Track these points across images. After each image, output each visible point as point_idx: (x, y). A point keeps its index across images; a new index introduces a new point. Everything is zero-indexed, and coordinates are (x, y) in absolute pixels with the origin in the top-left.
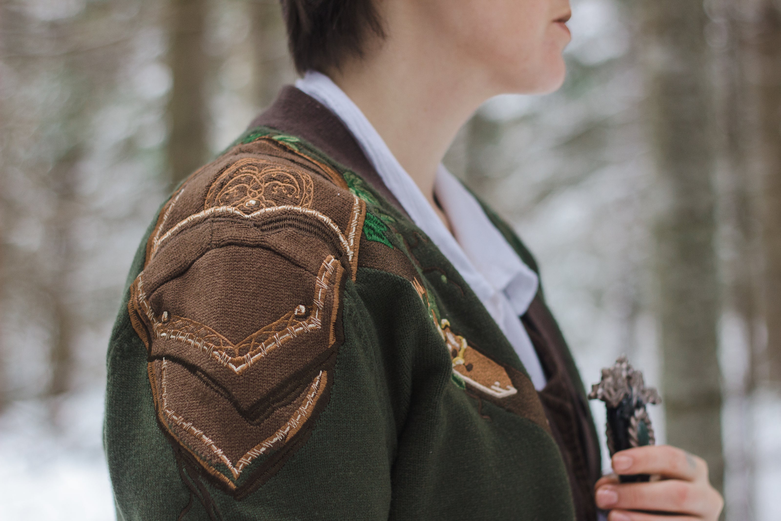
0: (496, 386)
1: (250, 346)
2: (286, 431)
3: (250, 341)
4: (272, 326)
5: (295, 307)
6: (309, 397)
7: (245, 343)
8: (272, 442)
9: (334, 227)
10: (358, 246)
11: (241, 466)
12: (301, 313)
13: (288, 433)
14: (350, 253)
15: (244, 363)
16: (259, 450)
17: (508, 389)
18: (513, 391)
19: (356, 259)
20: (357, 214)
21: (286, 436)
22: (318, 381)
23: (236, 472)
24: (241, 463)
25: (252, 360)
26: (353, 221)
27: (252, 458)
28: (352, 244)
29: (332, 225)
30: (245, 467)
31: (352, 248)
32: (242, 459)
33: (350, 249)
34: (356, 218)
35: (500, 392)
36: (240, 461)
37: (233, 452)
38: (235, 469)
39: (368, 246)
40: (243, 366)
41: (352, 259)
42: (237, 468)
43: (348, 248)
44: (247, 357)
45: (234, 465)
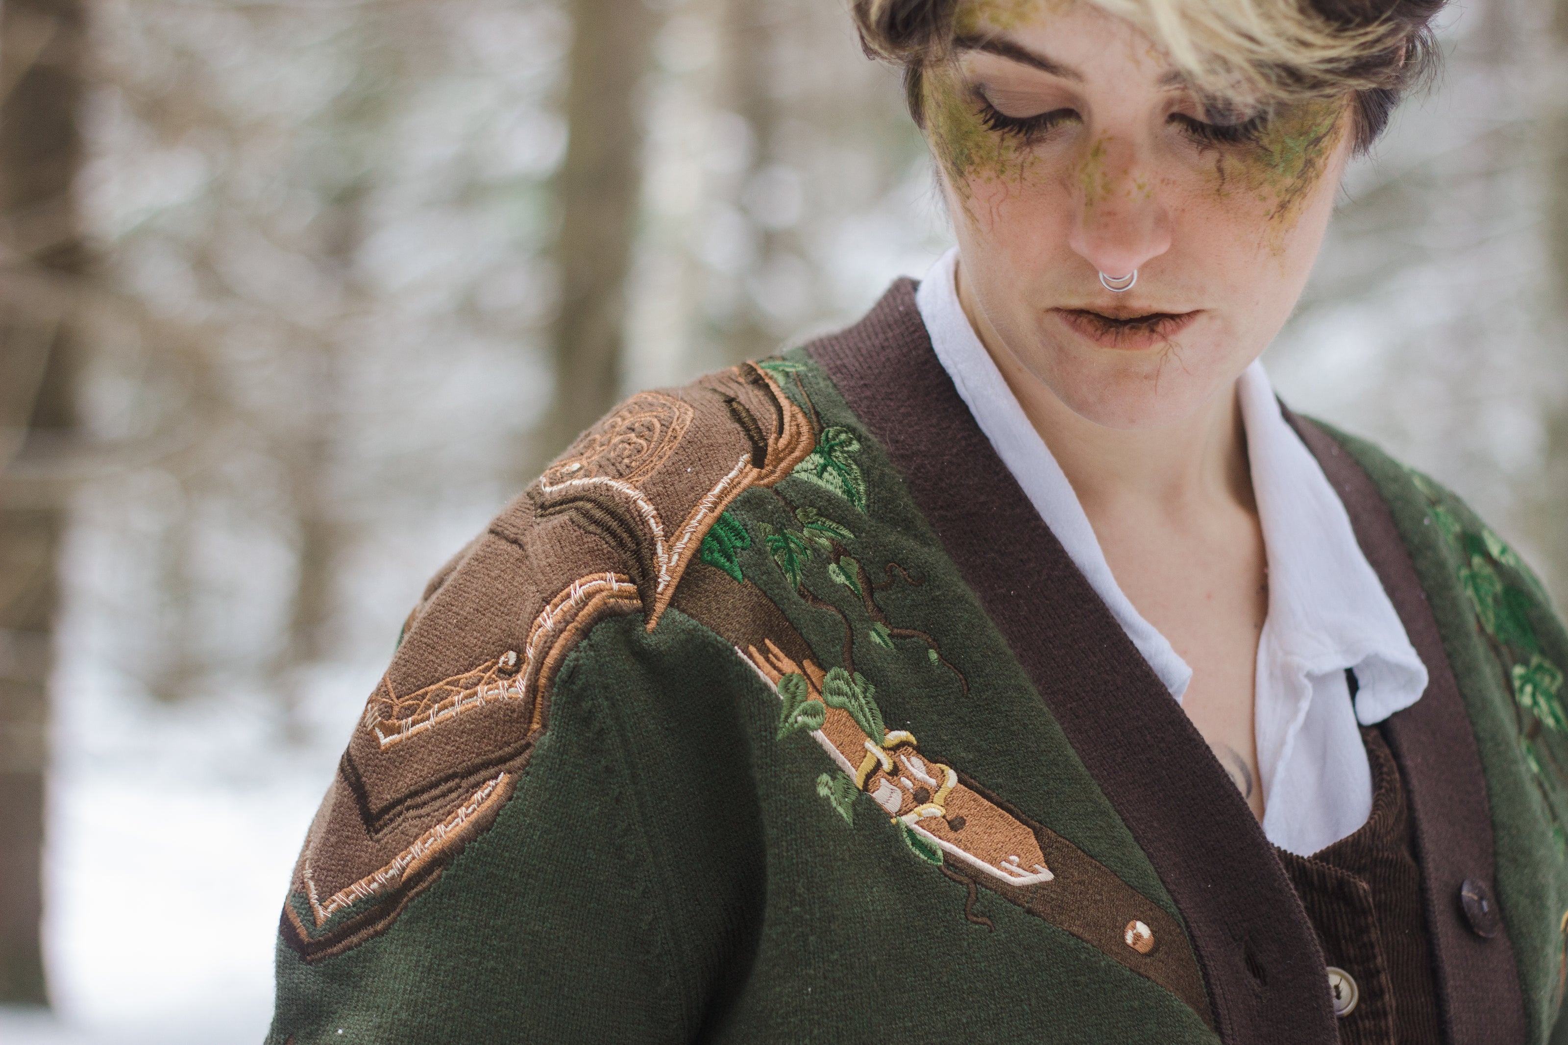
0: (1011, 862)
1: (419, 705)
2: (405, 861)
3: (423, 696)
4: (460, 679)
5: (503, 654)
6: (462, 811)
7: (411, 699)
8: (387, 876)
9: (654, 526)
10: (681, 570)
11: (333, 907)
12: (507, 664)
13: (407, 865)
14: (664, 578)
15: (399, 733)
16: (369, 886)
17: (1035, 872)
18: (1046, 875)
19: (670, 592)
20: (704, 510)
21: (404, 869)
22: (490, 788)
23: (322, 914)
24: (334, 901)
25: (413, 730)
26: (692, 522)
27: (356, 897)
28: (673, 564)
29: (652, 521)
30: (340, 909)
31: (671, 572)
32: (339, 894)
33: (667, 570)
34: (699, 517)
35: (1020, 875)
36: (334, 897)
37: (329, 878)
38: (320, 908)
39: (698, 572)
40: (396, 737)
41: (664, 590)
42: (326, 908)
43: (665, 566)
44: (406, 723)
45: (321, 900)
